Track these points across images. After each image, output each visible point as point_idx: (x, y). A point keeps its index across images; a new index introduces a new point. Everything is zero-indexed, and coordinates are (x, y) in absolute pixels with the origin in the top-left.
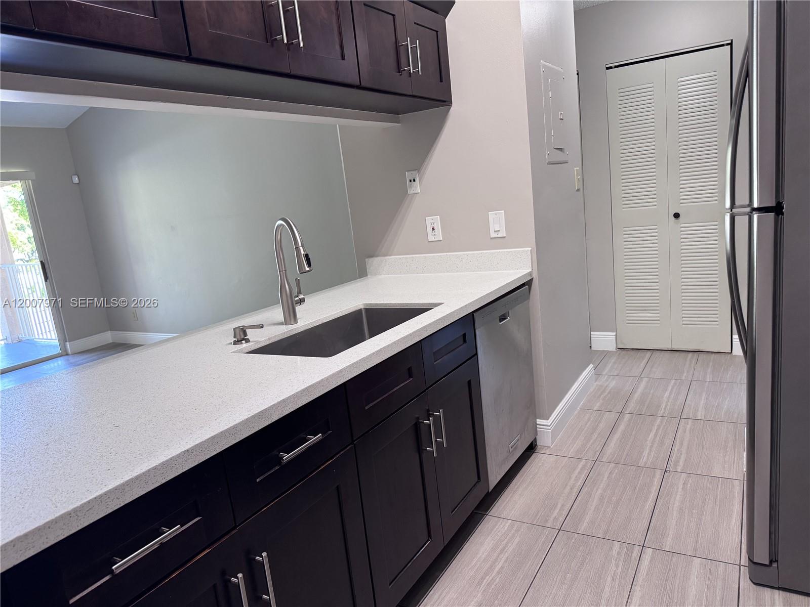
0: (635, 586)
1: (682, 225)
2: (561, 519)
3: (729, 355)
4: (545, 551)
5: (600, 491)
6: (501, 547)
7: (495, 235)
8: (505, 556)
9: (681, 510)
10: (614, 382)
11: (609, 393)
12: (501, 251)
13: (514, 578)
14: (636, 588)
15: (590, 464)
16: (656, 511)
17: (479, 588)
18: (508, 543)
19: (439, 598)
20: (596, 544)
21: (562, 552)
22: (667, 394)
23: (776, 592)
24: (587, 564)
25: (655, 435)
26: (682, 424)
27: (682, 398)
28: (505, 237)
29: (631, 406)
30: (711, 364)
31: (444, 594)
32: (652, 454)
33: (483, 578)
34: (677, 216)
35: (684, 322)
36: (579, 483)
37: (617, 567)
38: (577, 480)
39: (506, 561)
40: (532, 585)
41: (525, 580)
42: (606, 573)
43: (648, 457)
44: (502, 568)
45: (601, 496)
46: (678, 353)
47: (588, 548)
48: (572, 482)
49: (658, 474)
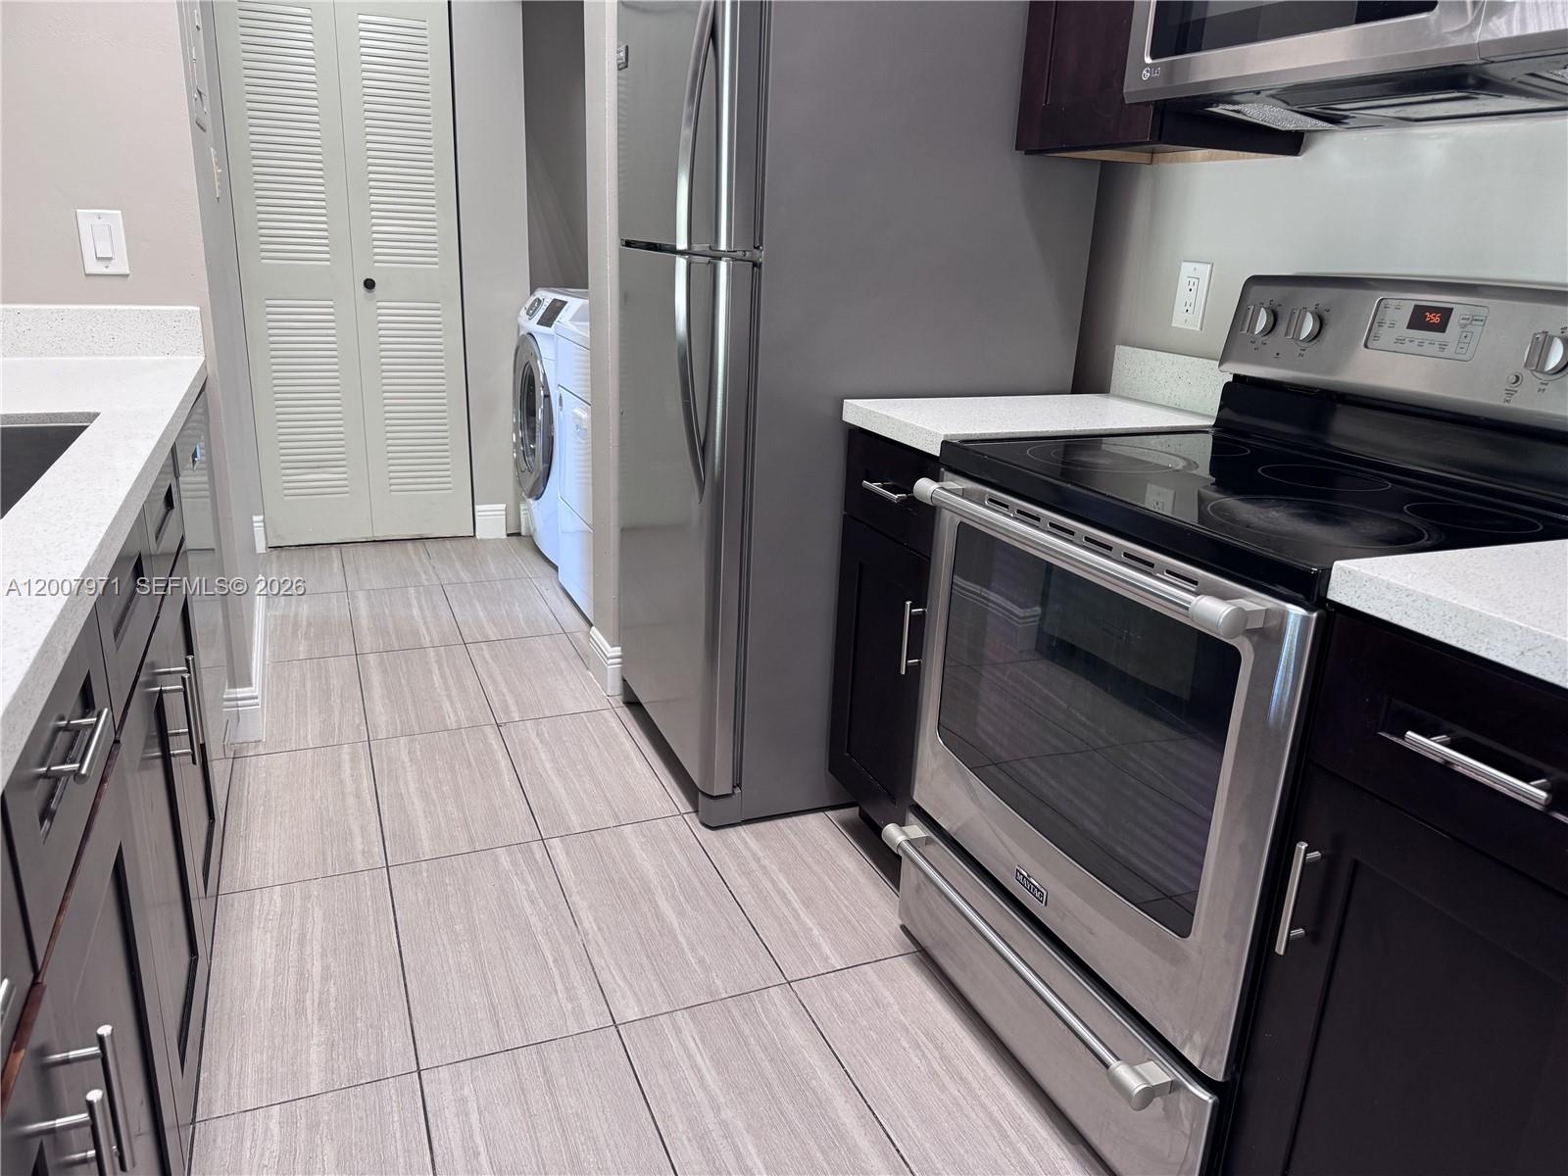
0: (570, 897)
1: (379, 304)
2: (378, 849)
3: (473, 539)
4: (387, 908)
5: (412, 787)
6: (294, 937)
7: (100, 268)
8: (317, 947)
9: (559, 771)
10: (306, 607)
11: (309, 625)
12: (119, 307)
13: (362, 973)
14: (573, 898)
15: (362, 750)
16: (526, 785)
17: (306, 1019)
18: (302, 925)
19: (230, 1077)
20: (468, 865)
21: (420, 899)
22: (416, 611)
23: (739, 828)
24: (475, 899)
25: (441, 677)
26: (473, 652)
27: (445, 613)
28: (128, 275)
29: (368, 642)
30: (453, 556)
31: (235, 1067)
32: (458, 705)
33: (300, 1001)
34: (369, 284)
35: (393, 487)
36: (365, 784)
37: (527, 884)
38: (356, 779)
39: (323, 955)
40: (405, 968)
41: (386, 969)
42: (515, 899)
43: (455, 711)
44: (326, 968)
45: (421, 792)
46: (387, 546)
47: (460, 875)
48: (350, 787)
49: (491, 733)
